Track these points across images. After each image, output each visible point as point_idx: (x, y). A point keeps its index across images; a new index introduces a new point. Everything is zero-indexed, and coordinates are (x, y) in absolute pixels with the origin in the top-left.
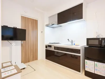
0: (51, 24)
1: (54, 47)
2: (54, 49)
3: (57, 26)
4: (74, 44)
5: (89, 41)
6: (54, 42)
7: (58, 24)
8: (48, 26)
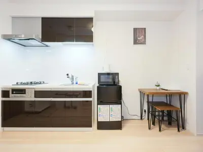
0: (23, 36)
1: (35, 91)
2: (35, 97)
3: (40, 44)
4: (77, 83)
5: (102, 76)
6: (30, 81)
7: (42, 41)
8: (9, 40)
